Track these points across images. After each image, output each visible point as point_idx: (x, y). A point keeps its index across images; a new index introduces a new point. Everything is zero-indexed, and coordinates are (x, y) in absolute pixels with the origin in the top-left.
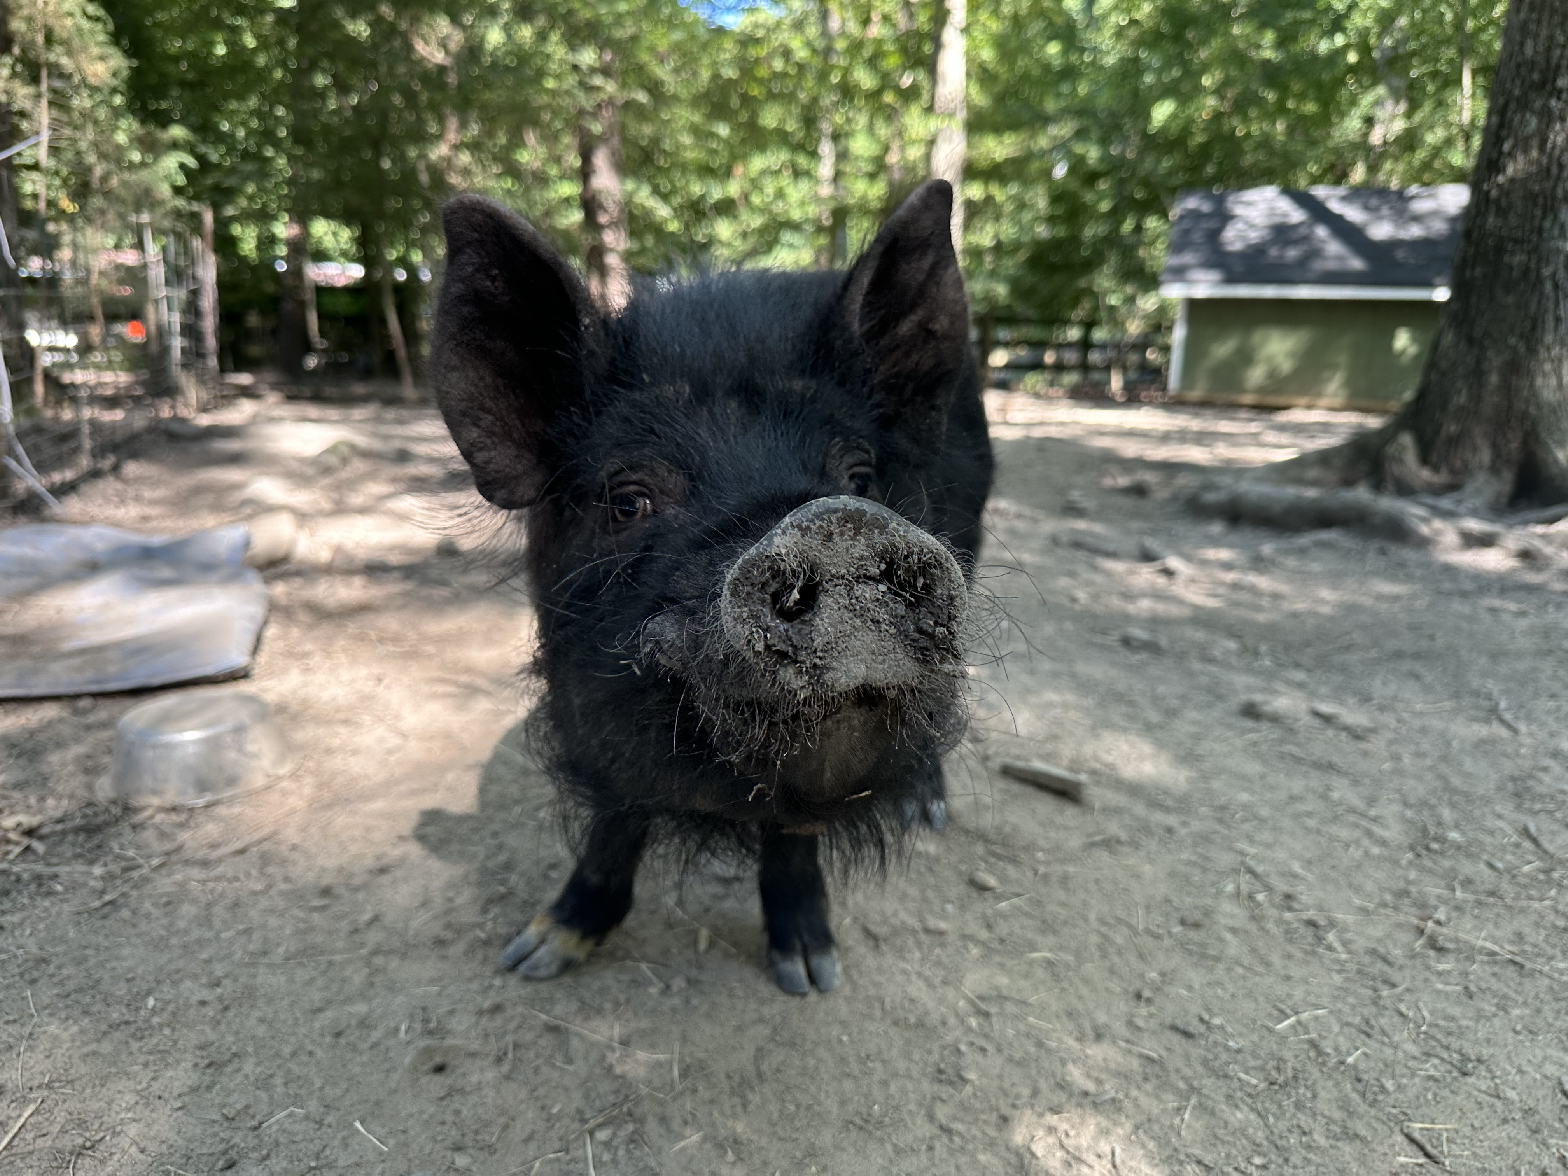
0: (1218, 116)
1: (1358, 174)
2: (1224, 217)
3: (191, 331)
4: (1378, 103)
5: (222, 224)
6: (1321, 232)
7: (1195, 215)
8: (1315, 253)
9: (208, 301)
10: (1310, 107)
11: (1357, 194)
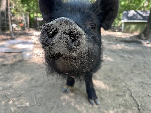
0: (128, 3)
1: (143, 9)
2: (128, 13)
3: (27, 24)
4: (145, 2)
5: (30, 14)
6: (138, 15)
7: (125, 14)
8: (137, 17)
9: (28, 21)
10: (138, 2)
11: (142, 11)
